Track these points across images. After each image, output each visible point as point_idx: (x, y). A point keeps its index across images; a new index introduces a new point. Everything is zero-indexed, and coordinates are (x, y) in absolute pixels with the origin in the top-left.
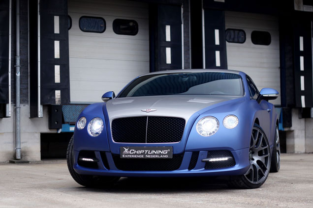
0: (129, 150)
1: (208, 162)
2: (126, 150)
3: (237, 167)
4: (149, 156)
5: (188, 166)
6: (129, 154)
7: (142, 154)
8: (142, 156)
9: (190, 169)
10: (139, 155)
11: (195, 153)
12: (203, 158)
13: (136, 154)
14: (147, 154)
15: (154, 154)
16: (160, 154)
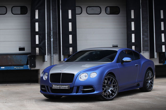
0: (55, 86)
1: (83, 90)
2: (54, 86)
3: (95, 92)
4: (61, 88)
5: (76, 92)
6: (55, 87)
7: (59, 87)
8: (59, 88)
9: (76, 93)
10: (58, 87)
11: (78, 87)
12: (81, 89)
13: (57, 87)
14: (61, 87)
15: (63, 87)
16: (65, 87)
